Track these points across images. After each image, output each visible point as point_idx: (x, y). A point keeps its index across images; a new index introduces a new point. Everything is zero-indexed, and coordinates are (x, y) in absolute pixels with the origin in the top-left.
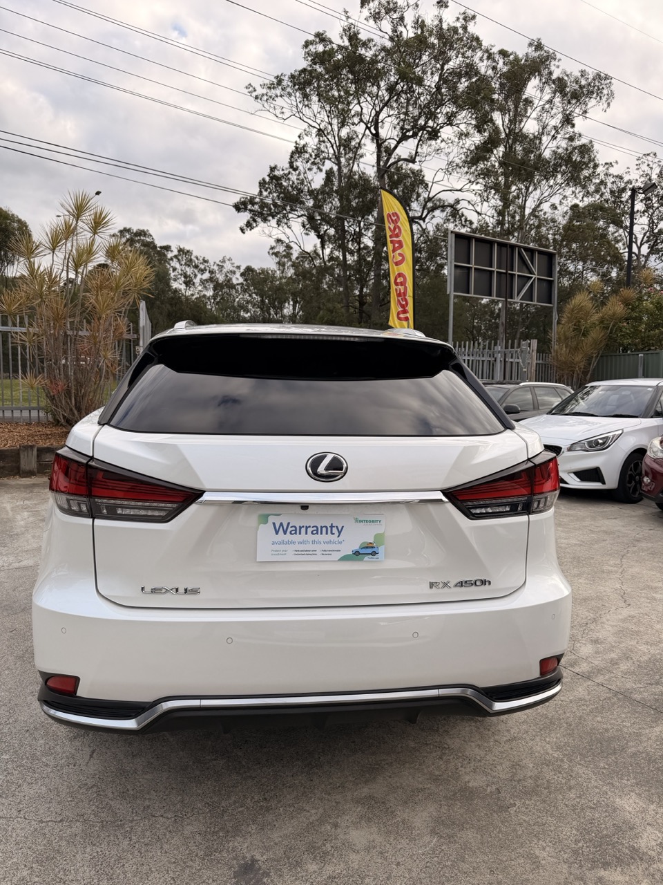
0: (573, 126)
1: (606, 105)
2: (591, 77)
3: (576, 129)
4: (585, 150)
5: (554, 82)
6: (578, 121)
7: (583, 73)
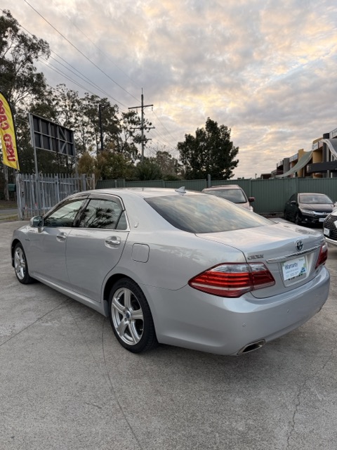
0: (32, 63)
1: (47, 57)
2: (39, 40)
3: (34, 65)
4: (40, 76)
5: (19, 36)
6: (34, 60)
7: (34, 37)
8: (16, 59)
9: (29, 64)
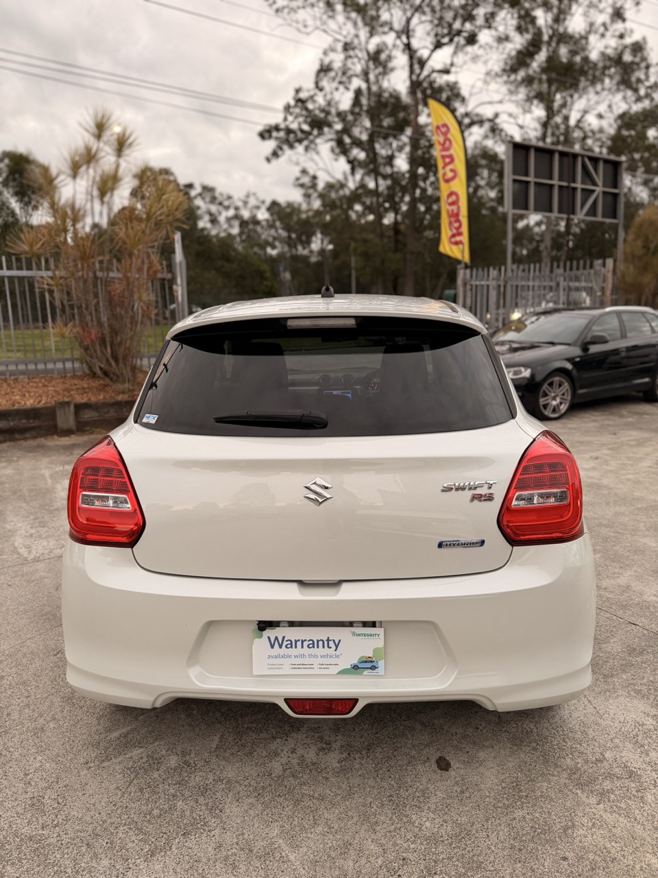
8: (591, 25)
9: (619, 26)
